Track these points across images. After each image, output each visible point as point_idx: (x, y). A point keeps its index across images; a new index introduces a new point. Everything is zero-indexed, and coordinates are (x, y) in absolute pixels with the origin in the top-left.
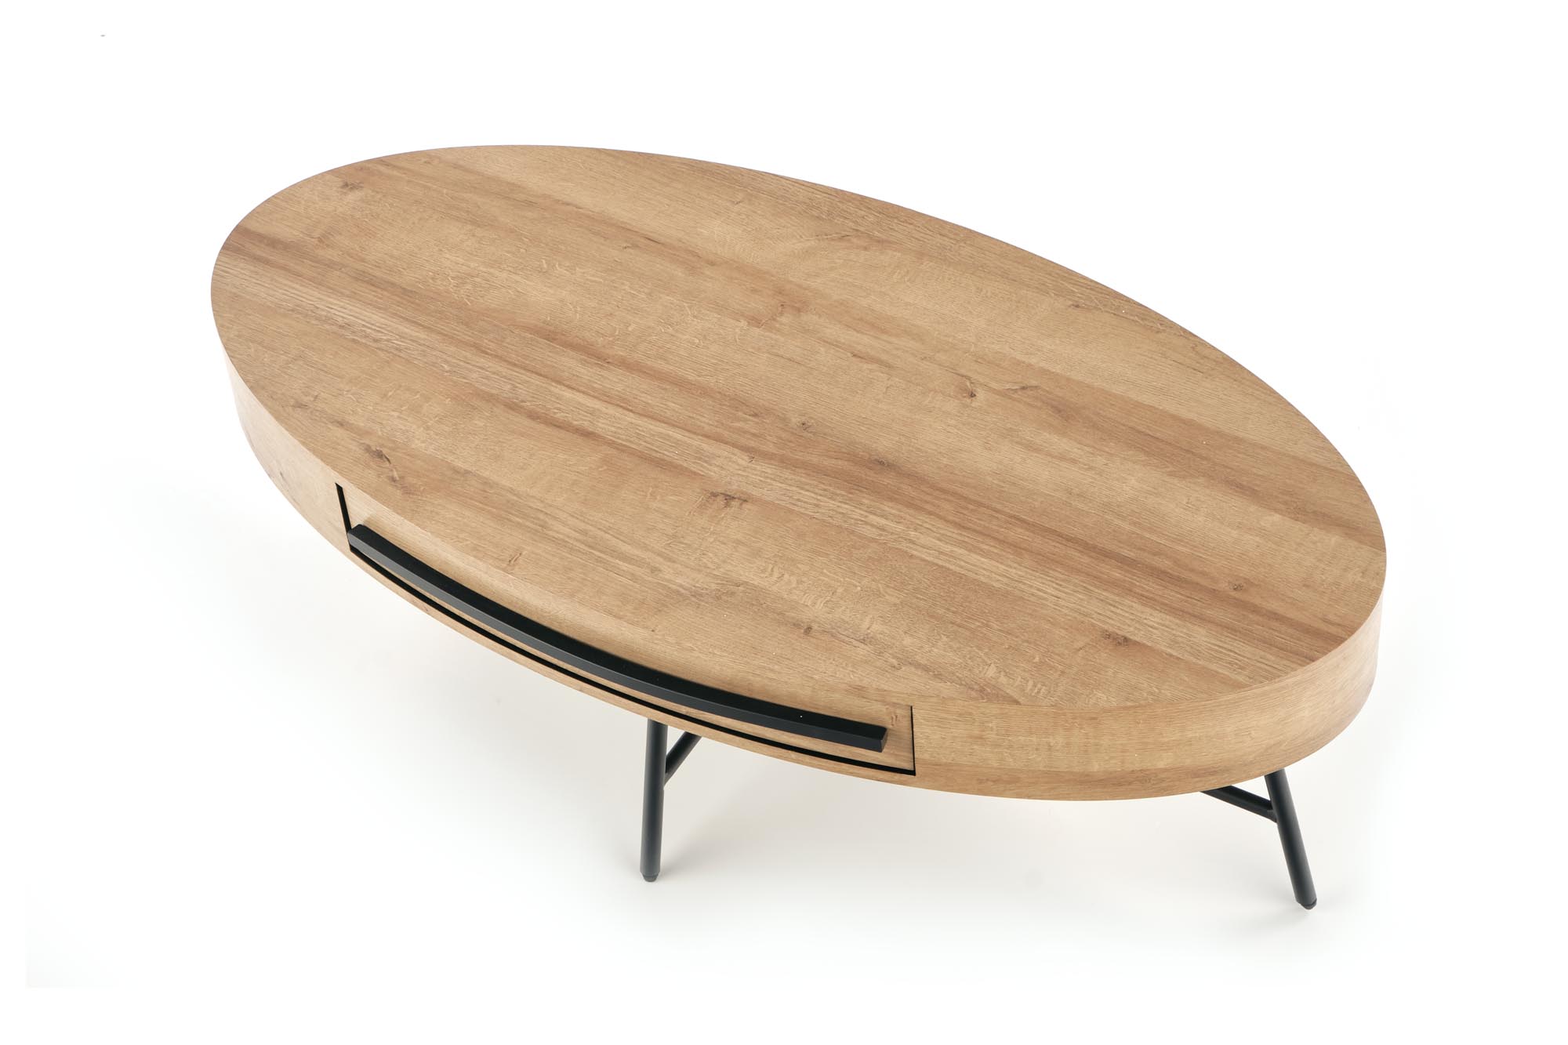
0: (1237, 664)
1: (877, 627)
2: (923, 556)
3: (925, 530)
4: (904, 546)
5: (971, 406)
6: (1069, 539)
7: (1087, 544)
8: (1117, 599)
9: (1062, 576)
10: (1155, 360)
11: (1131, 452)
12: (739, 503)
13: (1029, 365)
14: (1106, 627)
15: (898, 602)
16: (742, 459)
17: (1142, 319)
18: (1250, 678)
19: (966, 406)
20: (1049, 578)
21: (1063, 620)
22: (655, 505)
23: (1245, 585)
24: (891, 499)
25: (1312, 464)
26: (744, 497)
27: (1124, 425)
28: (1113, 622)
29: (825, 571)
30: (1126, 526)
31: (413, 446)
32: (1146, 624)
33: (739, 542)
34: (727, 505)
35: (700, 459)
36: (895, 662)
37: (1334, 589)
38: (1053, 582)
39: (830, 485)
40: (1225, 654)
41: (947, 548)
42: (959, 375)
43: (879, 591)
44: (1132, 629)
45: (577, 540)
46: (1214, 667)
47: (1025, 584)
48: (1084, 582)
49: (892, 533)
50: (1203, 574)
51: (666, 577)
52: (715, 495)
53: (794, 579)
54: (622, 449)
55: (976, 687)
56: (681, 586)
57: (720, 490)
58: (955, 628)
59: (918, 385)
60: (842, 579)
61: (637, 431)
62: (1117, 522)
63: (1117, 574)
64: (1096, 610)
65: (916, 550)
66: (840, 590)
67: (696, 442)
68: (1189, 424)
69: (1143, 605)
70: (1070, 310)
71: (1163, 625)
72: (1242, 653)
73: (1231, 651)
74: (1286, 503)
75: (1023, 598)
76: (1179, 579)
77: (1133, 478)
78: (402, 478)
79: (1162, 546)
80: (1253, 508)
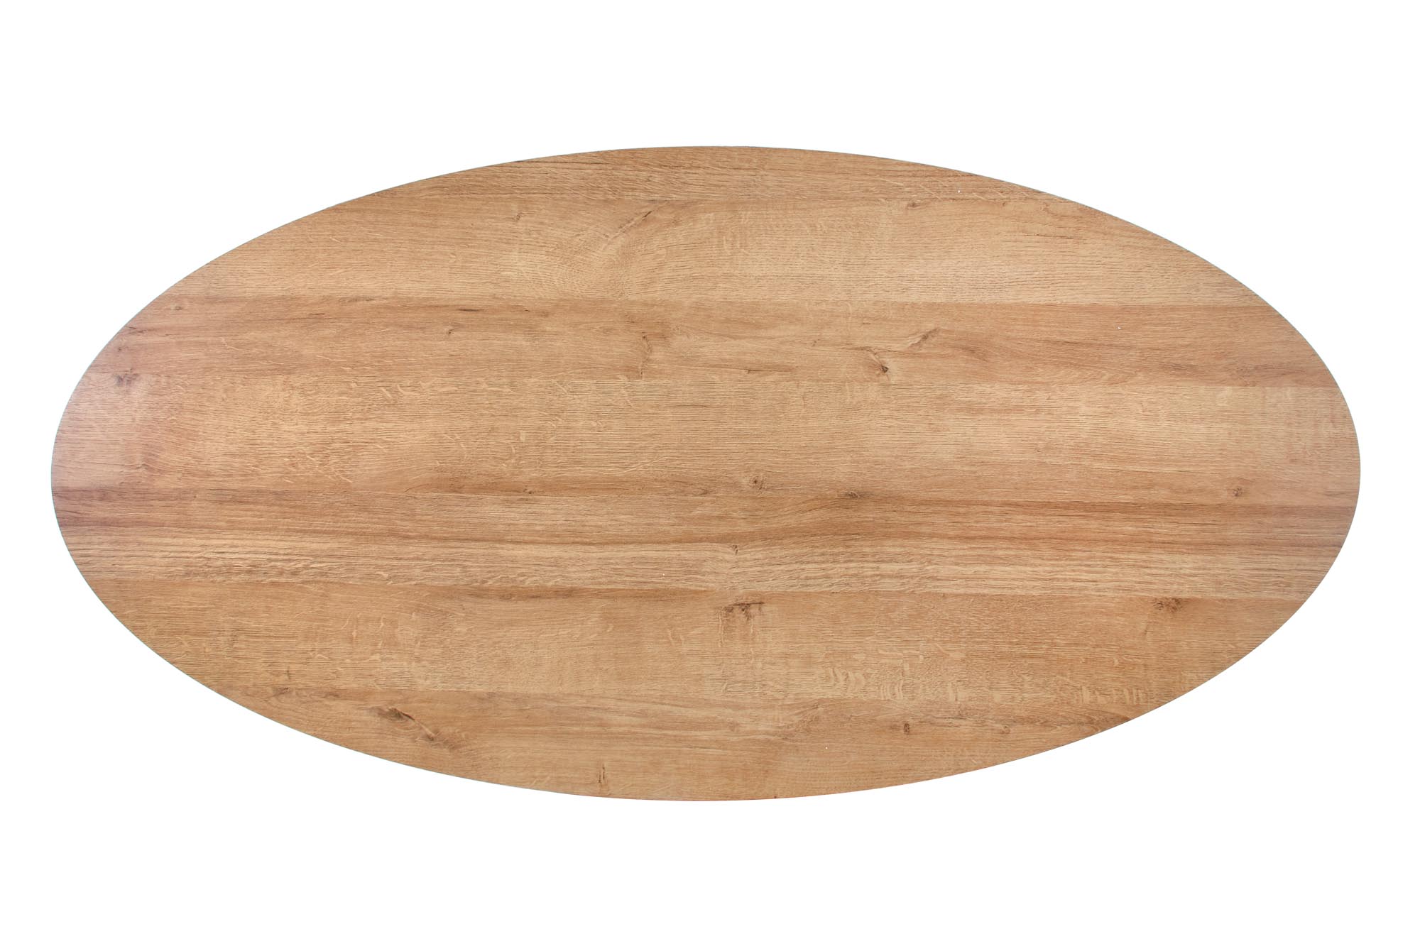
0: (1281, 582)
1: (963, 694)
2: (955, 591)
3: (937, 559)
4: (930, 587)
5: (890, 385)
6: (1067, 506)
7: (1085, 504)
8: (1144, 557)
9: (1084, 554)
10: (1021, 242)
11: (1062, 373)
12: (757, 609)
13: (913, 305)
14: (1153, 595)
15: (963, 656)
16: (726, 553)
17: (982, 193)
18: (1301, 593)
19: (887, 386)
20: (1075, 562)
21: (1113, 605)
22: (685, 648)
23: (1243, 486)
24: (887, 536)
25: (1226, 309)
26: (757, 599)
27: (1039, 341)
28: (1156, 587)
29: (881, 652)
30: (1107, 466)
31: (420, 688)
32: (1185, 575)
33: (786, 656)
34: (749, 617)
35: (689, 572)
36: (1000, 726)
37: (1318, 453)
38: (1080, 565)
39: (824, 546)
40: (1267, 576)
41: (970, 570)
42: (856, 349)
43: (939, 651)
44: (1175, 587)
45: (644, 726)
46: (1264, 595)
47: (1058, 580)
48: (1108, 552)
49: (912, 577)
50: (1201, 490)
51: (748, 729)
52: (730, 610)
53: (859, 675)
54: (612, 595)
55: (1084, 720)
56: (767, 733)
57: (731, 602)
58: (1029, 661)
59: (829, 380)
60: (900, 654)
61: (612, 566)
62: (1097, 465)
63: (1129, 528)
64: (1134, 579)
65: (944, 587)
66: (907, 668)
67: (672, 553)
68: (1093, 309)
69: (1170, 553)
70: (909, 212)
71: (1199, 569)
72: (1280, 568)
73: (1270, 570)
74: (1226, 369)
75: (1067, 598)
76: (1186, 507)
77: (1080, 404)
78: (436, 732)
79: (1150, 475)
80: (1202, 389)
